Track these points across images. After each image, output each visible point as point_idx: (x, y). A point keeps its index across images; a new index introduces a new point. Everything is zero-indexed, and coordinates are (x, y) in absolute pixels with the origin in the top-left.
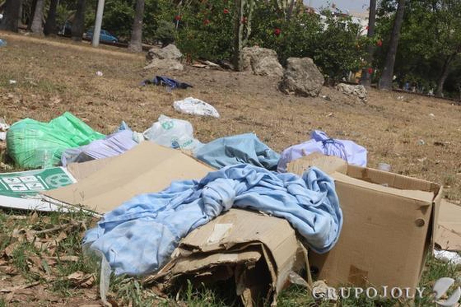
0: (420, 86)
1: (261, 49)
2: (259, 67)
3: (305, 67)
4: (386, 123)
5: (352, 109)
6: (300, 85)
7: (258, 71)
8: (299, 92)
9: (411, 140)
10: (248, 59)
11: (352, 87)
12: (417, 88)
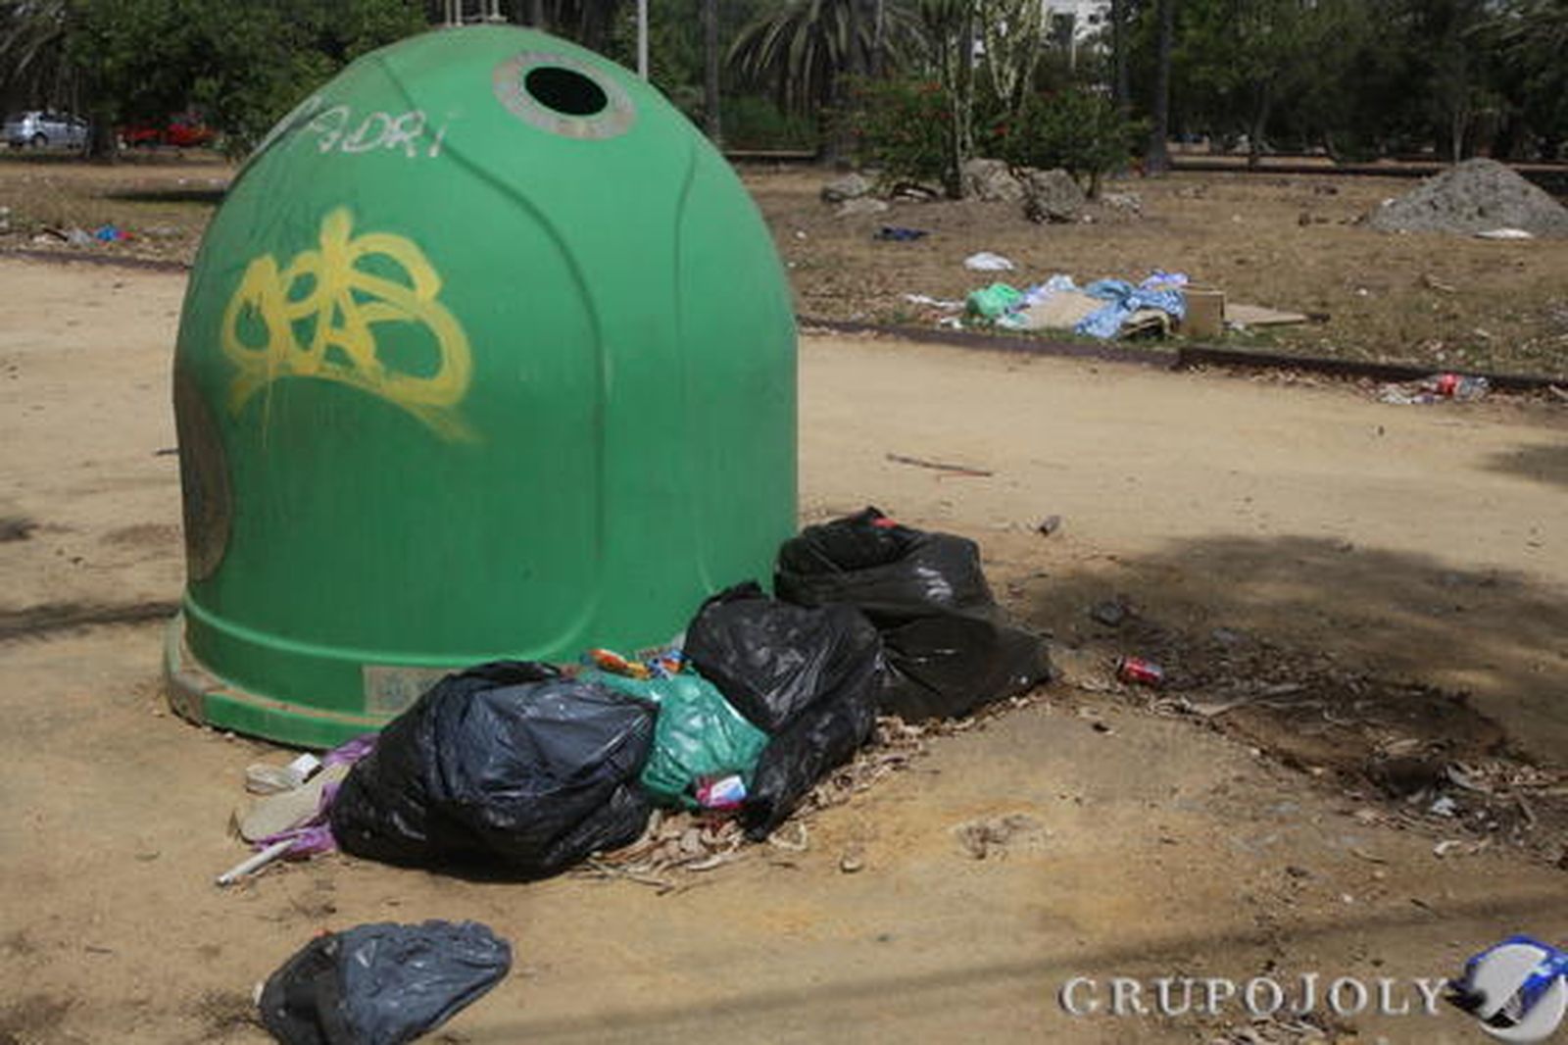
0: (1219, 134)
1: (985, 162)
2: (988, 190)
3: (1059, 183)
4: (1178, 245)
5: (1128, 232)
6: (1054, 209)
7: (989, 195)
8: (1055, 219)
9: (1211, 261)
10: (970, 180)
11: (1121, 197)
12: (1211, 140)
